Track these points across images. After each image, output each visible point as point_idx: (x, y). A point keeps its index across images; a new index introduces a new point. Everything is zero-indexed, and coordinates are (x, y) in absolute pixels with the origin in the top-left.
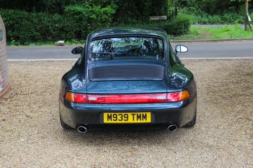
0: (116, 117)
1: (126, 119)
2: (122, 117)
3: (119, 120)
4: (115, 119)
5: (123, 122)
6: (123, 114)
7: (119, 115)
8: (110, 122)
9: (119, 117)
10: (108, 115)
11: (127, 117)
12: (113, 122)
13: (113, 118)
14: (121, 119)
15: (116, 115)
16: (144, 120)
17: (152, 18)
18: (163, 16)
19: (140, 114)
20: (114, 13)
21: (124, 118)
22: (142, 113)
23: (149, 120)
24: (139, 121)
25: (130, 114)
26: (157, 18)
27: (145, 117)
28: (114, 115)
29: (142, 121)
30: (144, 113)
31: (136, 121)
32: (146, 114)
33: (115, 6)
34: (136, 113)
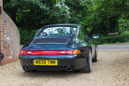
0: (40, 62)
1: (45, 63)
2: (43, 62)
3: (41, 64)
4: (39, 63)
5: (43, 64)
6: (43, 60)
7: (41, 61)
8: (37, 64)
9: (41, 62)
10: (36, 61)
11: (45, 62)
12: (38, 64)
13: (38, 63)
14: (42, 63)
15: (40, 61)
16: (54, 64)
17: (110, 34)
18: (116, 33)
19: (52, 61)
20: (90, 31)
21: (44, 63)
22: (53, 60)
23: (56, 64)
24: (51, 64)
25: (47, 61)
26: (113, 34)
27: (54, 62)
28: (39, 61)
29: (53, 65)
30: (54, 60)
31: (49, 64)
32: (55, 61)
33: (91, 28)
34: (50, 60)
